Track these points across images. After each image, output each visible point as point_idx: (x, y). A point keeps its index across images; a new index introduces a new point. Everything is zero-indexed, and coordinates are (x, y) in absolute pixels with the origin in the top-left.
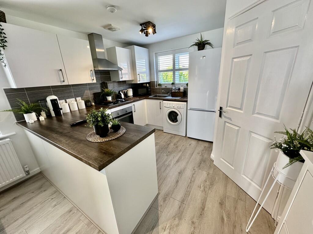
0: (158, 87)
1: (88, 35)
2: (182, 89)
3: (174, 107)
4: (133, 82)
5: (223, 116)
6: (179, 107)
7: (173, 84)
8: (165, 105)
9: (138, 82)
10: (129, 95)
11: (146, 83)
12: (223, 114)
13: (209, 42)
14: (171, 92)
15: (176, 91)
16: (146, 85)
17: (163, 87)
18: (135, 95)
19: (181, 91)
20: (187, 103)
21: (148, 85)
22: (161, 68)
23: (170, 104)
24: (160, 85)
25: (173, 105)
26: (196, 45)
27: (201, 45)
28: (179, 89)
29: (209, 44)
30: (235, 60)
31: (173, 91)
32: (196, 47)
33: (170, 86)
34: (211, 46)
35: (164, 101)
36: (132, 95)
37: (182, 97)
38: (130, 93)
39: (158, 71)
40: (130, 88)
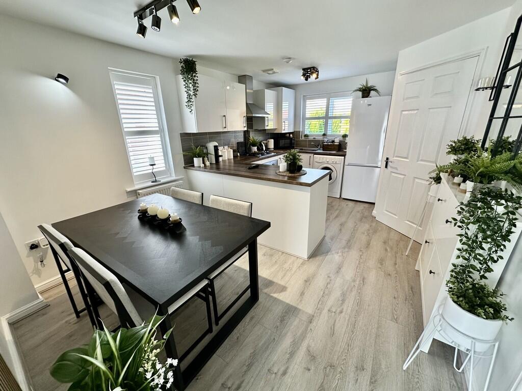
0: (303, 138)
1: (239, 77)
2: (337, 141)
3: (328, 162)
4: (276, 132)
5: (388, 166)
6: (334, 163)
7: (324, 135)
8: (316, 160)
9: (283, 132)
10: (269, 147)
11: (290, 133)
12: (389, 164)
13: (375, 88)
14: (323, 145)
15: (330, 144)
16: (289, 135)
17: (311, 138)
18: (277, 147)
19: (335, 144)
20: (345, 158)
21: (291, 135)
22: (308, 115)
23: (323, 158)
24: (306, 136)
25: (328, 160)
26: (360, 90)
27: (366, 92)
28: (333, 142)
29: (375, 90)
30: (404, 113)
31: (326, 143)
32: (360, 93)
33: (321, 138)
34: (378, 93)
35: (315, 155)
36: (273, 147)
37: (337, 152)
38: (271, 144)
39: (305, 119)
40: (271, 138)
